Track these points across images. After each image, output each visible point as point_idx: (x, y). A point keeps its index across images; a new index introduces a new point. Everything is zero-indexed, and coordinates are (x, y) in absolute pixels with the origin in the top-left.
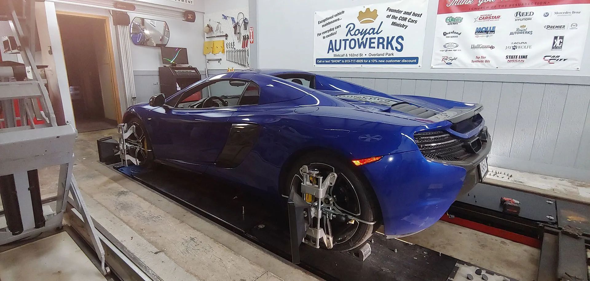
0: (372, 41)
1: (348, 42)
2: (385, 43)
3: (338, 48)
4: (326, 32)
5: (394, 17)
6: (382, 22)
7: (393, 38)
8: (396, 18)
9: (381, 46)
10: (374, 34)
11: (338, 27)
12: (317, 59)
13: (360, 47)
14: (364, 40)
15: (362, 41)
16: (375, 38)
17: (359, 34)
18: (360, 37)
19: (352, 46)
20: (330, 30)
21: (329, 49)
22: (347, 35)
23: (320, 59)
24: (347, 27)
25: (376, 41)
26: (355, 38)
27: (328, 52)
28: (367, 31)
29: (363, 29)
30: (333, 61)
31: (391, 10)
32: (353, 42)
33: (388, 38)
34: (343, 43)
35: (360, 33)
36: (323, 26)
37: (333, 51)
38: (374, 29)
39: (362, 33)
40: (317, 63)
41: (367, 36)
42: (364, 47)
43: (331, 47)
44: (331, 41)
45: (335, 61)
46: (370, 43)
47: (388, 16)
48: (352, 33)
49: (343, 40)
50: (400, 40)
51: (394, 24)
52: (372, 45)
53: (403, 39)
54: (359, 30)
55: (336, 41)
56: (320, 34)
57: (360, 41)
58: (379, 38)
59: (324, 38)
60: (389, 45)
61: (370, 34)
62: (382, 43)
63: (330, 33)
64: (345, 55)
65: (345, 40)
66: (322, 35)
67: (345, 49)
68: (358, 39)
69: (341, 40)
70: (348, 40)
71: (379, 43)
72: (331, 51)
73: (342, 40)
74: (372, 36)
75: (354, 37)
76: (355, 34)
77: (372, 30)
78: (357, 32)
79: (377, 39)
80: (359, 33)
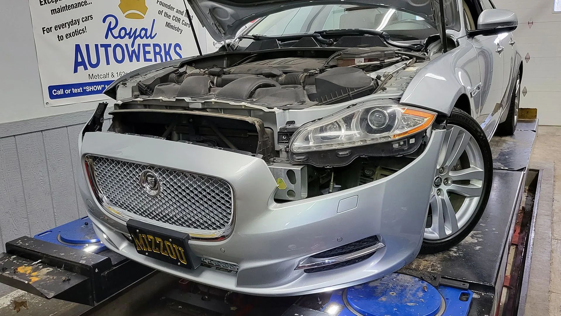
0: (147, 49)
1: (110, 50)
2: (163, 53)
3: (94, 61)
4: (63, 26)
5: (166, 15)
6: (154, 20)
7: (170, 45)
8: (169, 17)
9: (158, 57)
10: (147, 38)
11: (87, 19)
12: (51, 88)
13: (131, 60)
14: (136, 47)
15: (133, 49)
16: (149, 45)
17: (127, 37)
18: (127, 41)
19: (120, 58)
20: (72, 23)
21: (77, 64)
22: (106, 37)
23: (58, 87)
24: (104, 21)
25: (150, 49)
26: (122, 42)
27: (76, 71)
28: (137, 34)
29: (131, 29)
30: (88, 89)
31: (162, 4)
32: (118, 49)
33: (165, 45)
34: (102, 50)
35: (128, 34)
36: (53, 11)
37: (86, 68)
38: (146, 30)
39: (131, 35)
40: (52, 97)
41: (138, 41)
42: (138, 60)
43: (80, 60)
44: (78, 47)
45: (93, 88)
46: (145, 53)
47: (160, 12)
48: (116, 32)
49: (102, 46)
50: (178, 49)
51: (168, 25)
52: (148, 56)
53: (181, 49)
54: (124, 28)
55: (87, 46)
56: (49, 30)
57: (131, 49)
58: (155, 45)
59: (60, 38)
60: (168, 56)
61: (142, 38)
62: (159, 53)
63: (73, 28)
64: (110, 75)
65: (106, 46)
66: (54, 34)
67: (108, 63)
68: (126, 45)
69: (96, 46)
70: (110, 46)
71: (156, 53)
72: (81, 68)
73: (99, 46)
74: (145, 41)
75: (119, 41)
76: (120, 36)
77: (143, 32)
78: (123, 33)
79: (152, 45)
80: (126, 34)
